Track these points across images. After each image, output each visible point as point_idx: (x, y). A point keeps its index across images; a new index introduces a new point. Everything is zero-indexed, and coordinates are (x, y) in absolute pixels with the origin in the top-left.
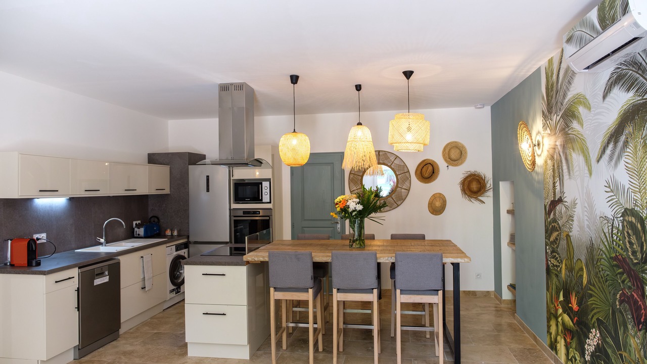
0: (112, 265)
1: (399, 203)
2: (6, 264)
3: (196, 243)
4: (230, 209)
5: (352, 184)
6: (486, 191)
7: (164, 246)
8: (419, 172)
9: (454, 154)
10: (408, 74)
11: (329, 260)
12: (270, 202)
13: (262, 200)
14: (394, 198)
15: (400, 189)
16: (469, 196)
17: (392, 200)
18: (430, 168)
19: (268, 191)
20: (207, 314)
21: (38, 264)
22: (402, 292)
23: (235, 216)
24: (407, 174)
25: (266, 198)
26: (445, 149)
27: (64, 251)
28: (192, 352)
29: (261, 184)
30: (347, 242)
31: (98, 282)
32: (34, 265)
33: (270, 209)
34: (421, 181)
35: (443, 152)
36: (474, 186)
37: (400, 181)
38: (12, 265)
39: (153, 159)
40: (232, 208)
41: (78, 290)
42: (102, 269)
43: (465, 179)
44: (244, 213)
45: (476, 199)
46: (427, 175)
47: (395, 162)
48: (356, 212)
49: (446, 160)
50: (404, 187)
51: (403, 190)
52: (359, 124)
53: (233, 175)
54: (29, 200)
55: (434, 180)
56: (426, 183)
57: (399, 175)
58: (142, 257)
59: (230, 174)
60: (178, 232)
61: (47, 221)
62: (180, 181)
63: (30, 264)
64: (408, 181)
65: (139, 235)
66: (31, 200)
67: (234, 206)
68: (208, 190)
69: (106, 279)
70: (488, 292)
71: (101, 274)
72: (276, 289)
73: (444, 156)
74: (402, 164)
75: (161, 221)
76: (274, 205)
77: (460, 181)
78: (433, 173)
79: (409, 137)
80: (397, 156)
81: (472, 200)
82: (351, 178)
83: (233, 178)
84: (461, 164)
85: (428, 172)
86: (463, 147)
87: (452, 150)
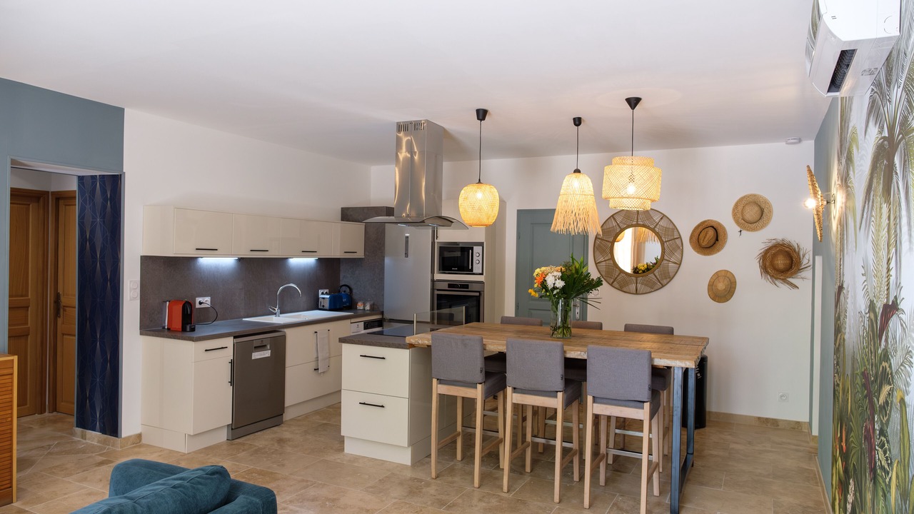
0: (275, 337)
1: (664, 282)
2: (164, 328)
3: (392, 320)
4: (433, 281)
5: (597, 253)
6: (799, 270)
7: (348, 321)
8: (695, 239)
9: (751, 213)
10: (633, 102)
11: (502, 349)
12: (482, 274)
13: (472, 270)
14: (657, 274)
15: (666, 262)
16: (772, 276)
17: (654, 277)
18: (711, 233)
19: (480, 258)
20: (364, 404)
21: (193, 330)
22: (595, 400)
23: (438, 290)
24: (678, 241)
25: (477, 268)
26: (736, 206)
27: (231, 319)
28: (350, 448)
29: (472, 249)
30: (548, 329)
31: (256, 355)
32: (188, 330)
33: (482, 283)
34: (698, 252)
35: (734, 210)
36: (781, 262)
37: (667, 251)
38: (169, 329)
39: (348, 215)
40: (435, 278)
41: (232, 362)
42: (262, 341)
43: (767, 252)
44: (450, 286)
45: (784, 281)
46: (704, 244)
47: (661, 223)
48: (558, 290)
49: (737, 222)
50: (672, 260)
51: (671, 264)
52: (577, 171)
53: (437, 237)
54: (191, 260)
55: (718, 251)
56: (705, 254)
57: (666, 242)
58: (316, 332)
59: (434, 235)
60: (371, 306)
61: (212, 283)
62: (376, 242)
63: (184, 330)
64: (679, 251)
65: (323, 306)
66: (194, 259)
67: (438, 276)
68: (407, 255)
69: (267, 354)
70: (798, 423)
71: (261, 347)
72: (440, 381)
73: (734, 215)
74: (671, 226)
75: (354, 291)
76: (486, 278)
77: (758, 254)
78: (717, 240)
79: (631, 189)
80: (664, 215)
81: (776, 282)
82: (596, 245)
83: (438, 241)
84: (762, 227)
85: (706, 239)
86: (766, 202)
87: (747, 207)
